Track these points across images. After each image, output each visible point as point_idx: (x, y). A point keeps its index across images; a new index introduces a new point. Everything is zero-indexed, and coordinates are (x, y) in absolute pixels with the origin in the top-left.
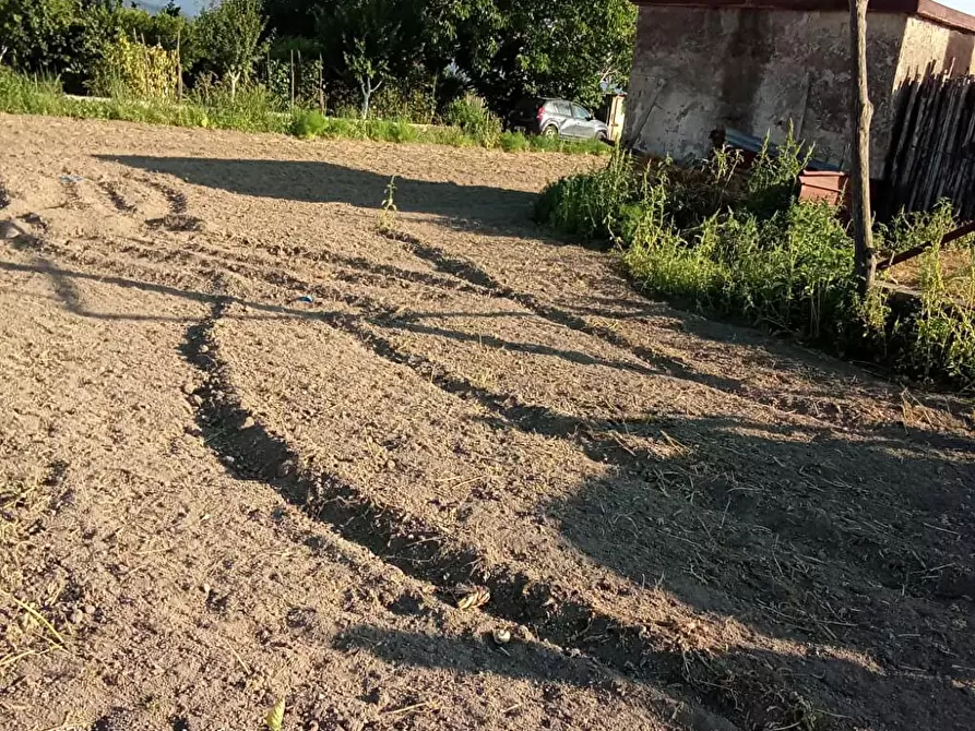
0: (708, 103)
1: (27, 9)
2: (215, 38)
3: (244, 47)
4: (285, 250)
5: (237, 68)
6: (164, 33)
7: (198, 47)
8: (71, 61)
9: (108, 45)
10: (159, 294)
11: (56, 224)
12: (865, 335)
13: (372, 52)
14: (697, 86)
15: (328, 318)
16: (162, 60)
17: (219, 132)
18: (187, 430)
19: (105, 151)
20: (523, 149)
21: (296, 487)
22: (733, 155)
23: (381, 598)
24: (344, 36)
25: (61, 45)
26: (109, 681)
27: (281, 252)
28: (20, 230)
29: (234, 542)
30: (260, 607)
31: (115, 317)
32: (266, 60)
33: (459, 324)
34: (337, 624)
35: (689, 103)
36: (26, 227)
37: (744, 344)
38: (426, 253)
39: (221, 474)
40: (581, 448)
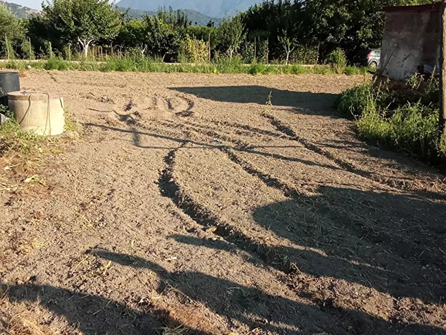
0: (416, 54)
1: (154, 30)
2: (224, 35)
3: (236, 38)
4: (221, 123)
5: (232, 47)
6: (205, 34)
7: (218, 39)
8: (169, 49)
9: (182, 42)
10: (166, 140)
11: (144, 116)
12: (438, 156)
13: (290, 35)
14: (412, 47)
15: (220, 148)
16: (203, 46)
17: (220, 74)
18: (154, 182)
19: (173, 86)
20: (357, 74)
21: (176, 199)
22: (420, 77)
23: (186, 228)
24: (278, 29)
25: (165, 43)
26: (102, 238)
27: (219, 124)
28: (132, 118)
29: (152, 212)
30: (150, 227)
31: (148, 147)
32: (245, 42)
33: (269, 151)
34: (169, 233)
35: (408, 54)
36: (134, 117)
37: (387, 158)
38: (275, 123)
39: (158, 195)
40: (284, 193)
